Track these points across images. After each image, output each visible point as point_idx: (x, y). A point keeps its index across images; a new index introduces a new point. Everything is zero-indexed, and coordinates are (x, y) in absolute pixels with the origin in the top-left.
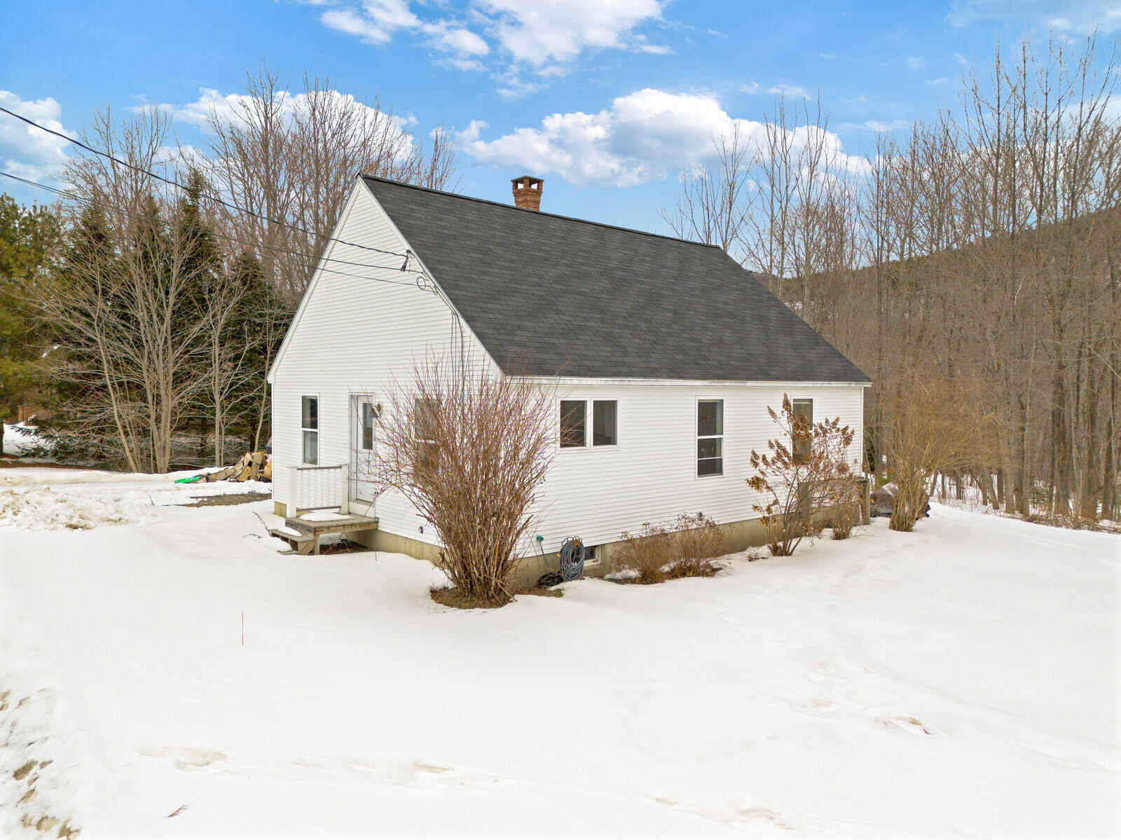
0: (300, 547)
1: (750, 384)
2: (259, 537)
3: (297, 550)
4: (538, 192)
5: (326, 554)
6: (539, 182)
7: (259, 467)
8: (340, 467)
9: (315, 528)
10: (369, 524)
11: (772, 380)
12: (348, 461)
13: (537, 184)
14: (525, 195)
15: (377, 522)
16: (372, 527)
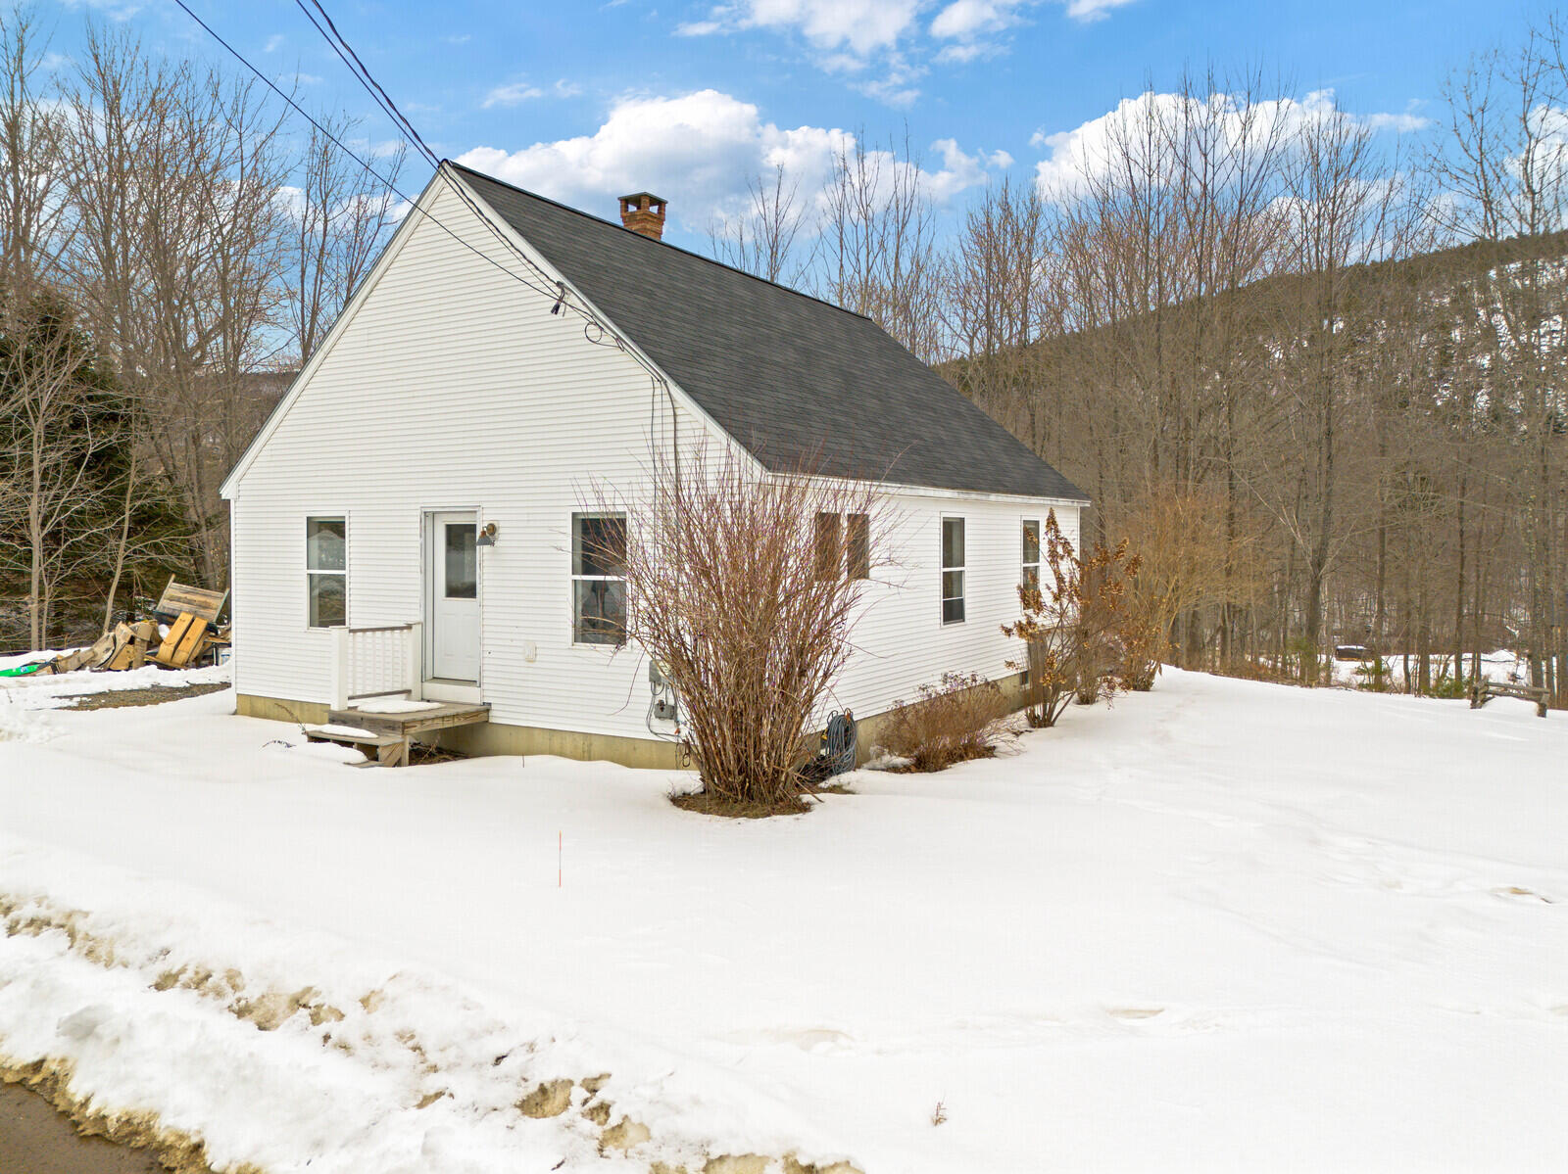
0: (382, 753)
1: (993, 497)
2: (289, 746)
3: (376, 759)
4: (660, 219)
5: (422, 763)
6: (660, 203)
7: (145, 645)
8: (409, 627)
9: (403, 723)
10: (477, 713)
11: (1007, 492)
12: (420, 618)
13: (657, 207)
14: (642, 221)
15: (488, 710)
16: (482, 718)
